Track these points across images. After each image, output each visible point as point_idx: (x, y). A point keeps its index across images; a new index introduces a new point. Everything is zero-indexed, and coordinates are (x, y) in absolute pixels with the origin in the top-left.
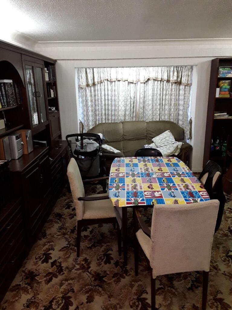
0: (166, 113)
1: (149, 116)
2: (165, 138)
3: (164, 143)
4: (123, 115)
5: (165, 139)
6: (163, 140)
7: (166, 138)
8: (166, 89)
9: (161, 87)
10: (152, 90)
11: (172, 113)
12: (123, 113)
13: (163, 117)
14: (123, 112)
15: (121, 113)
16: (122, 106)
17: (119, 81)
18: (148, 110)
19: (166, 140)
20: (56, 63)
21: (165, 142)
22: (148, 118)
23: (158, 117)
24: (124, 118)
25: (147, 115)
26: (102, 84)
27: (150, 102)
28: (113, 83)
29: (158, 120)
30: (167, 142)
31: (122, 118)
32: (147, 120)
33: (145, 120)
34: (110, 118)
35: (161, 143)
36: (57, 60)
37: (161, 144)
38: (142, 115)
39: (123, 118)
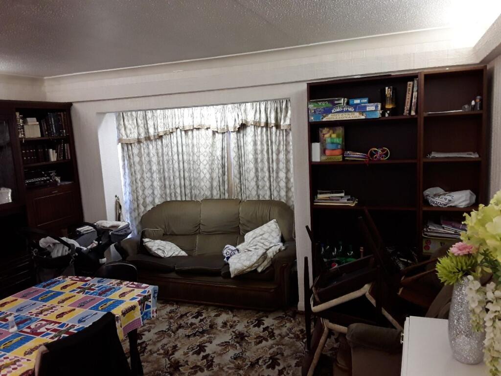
0: (281, 185)
1: (252, 190)
2: (261, 235)
3: (256, 245)
4: (208, 187)
5: (261, 237)
6: (256, 239)
7: (264, 236)
8: (278, 141)
9: (269, 138)
10: (252, 143)
11: (292, 186)
12: (208, 184)
13: (275, 193)
14: (208, 182)
15: (205, 184)
16: (205, 171)
17: (198, 129)
18: (249, 179)
19: (261, 239)
20: (72, 107)
21: (258, 242)
22: (251, 194)
23: (268, 193)
24: (210, 193)
25: (248, 188)
26: (172, 135)
27: (252, 166)
28: (190, 133)
29: (267, 198)
30: (263, 243)
31: (206, 193)
32: (249, 197)
33: (244, 197)
34: (188, 191)
35: (252, 244)
36: (74, 102)
37: (249, 247)
38: (239, 189)
39: (208, 193)
